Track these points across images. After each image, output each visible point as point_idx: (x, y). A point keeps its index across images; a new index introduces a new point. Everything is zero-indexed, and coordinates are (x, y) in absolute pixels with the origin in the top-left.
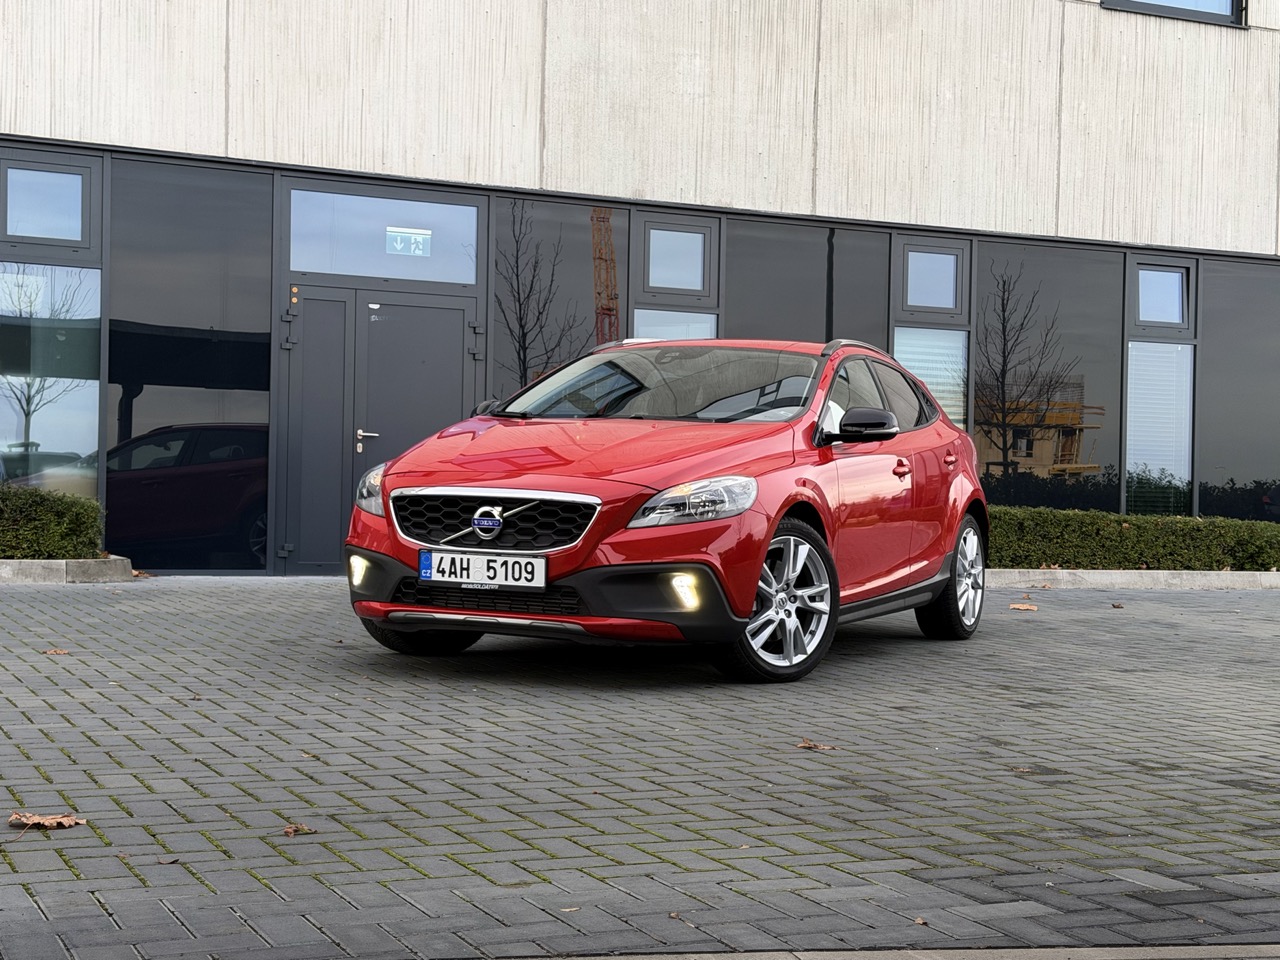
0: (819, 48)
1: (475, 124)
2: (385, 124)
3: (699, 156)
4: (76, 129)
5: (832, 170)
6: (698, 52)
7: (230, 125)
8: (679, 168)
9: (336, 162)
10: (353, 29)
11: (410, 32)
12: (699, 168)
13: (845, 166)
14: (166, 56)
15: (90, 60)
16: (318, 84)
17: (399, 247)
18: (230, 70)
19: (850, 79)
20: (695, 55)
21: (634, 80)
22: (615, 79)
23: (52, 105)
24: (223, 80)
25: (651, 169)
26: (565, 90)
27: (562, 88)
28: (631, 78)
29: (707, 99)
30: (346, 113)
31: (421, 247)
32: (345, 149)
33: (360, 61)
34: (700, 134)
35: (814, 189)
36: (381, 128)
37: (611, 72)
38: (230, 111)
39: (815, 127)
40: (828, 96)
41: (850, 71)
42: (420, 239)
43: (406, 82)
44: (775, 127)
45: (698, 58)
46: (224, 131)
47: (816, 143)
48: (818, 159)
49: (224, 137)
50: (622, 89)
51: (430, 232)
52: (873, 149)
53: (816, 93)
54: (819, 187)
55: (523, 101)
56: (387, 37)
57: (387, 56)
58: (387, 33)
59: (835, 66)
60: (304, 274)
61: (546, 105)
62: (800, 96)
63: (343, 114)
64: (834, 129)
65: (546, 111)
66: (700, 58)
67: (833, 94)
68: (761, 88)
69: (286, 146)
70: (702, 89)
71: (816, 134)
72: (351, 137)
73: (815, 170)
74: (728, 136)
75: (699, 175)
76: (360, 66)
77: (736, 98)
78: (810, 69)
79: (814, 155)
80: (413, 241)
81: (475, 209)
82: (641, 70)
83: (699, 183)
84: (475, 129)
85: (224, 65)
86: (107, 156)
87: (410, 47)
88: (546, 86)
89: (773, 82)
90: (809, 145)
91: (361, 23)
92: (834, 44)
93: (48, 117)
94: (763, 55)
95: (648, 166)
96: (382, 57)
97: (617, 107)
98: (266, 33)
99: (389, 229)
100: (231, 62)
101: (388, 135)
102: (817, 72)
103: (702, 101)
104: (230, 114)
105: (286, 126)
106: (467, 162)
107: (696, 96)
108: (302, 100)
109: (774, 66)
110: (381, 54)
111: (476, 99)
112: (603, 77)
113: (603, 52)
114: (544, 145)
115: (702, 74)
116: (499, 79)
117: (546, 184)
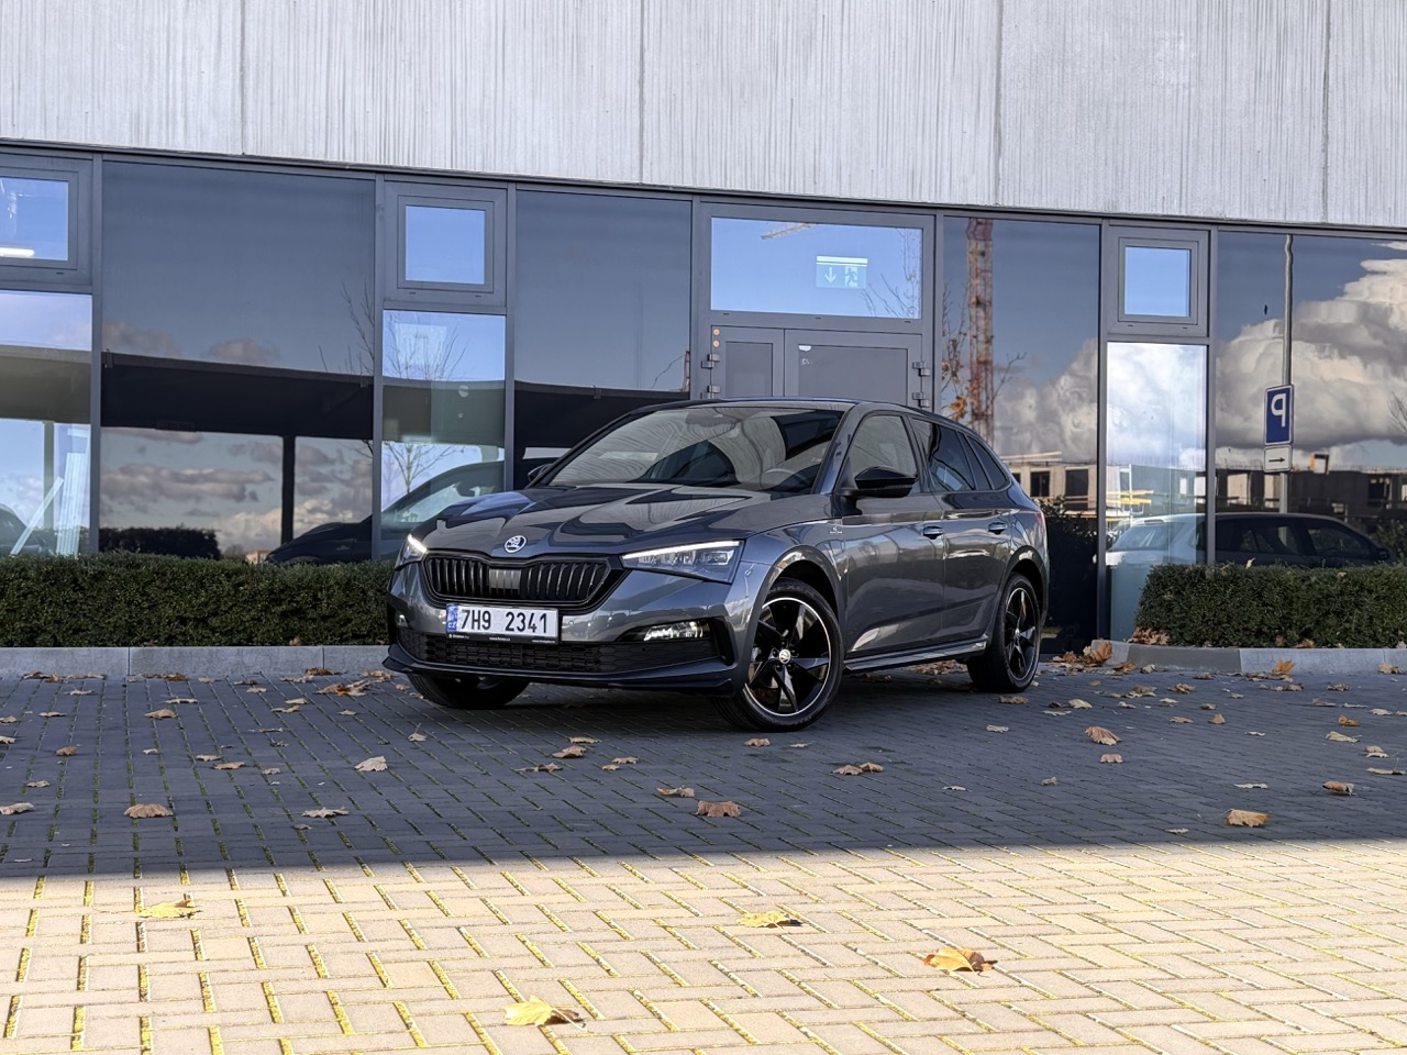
0: (1329, 24)
1: (920, 132)
2: (817, 137)
3: (1184, 158)
4: (479, 159)
5: (1347, 169)
6: (1182, 34)
7: (645, 146)
8: (1161, 173)
9: (761, 184)
10: (780, 31)
11: (845, 31)
12: (1184, 172)
13: (1363, 163)
14: (575, 71)
15: (493, 80)
16: (742, 94)
17: (831, 279)
18: (645, 84)
19: (1368, 60)
20: (1179, 38)
21: (1106, 71)
22: (1083, 71)
23: (453, 133)
24: (637, 96)
25: (1126, 175)
26: (1024, 88)
27: (1021, 85)
28: (1102, 69)
29: (1193, 90)
30: (773, 127)
31: (856, 278)
32: (772, 169)
33: (788, 67)
34: (1185, 131)
35: (1324, 192)
36: (812, 143)
37: (1078, 63)
38: (645, 132)
39: (1326, 118)
40: (1340, 80)
41: (1367, 49)
42: (855, 270)
43: (841, 88)
44: (1277, 119)
45: (1182, 41)
46: (637, 154)
47: (1326, 137)
48: (1329, 156)
49: (637, 162)
50: (1092, 83)
51: (865, 261)
52: (1397, 140)
53: (1326, 76)
54: (1331, 190)
55: (975, 103)
56: (820, 38)
57: (819, 60)
58: (819, 33)
59: (1348, 44)
60: (726, 313)
61: (1002, 106)
62: (1307, 80)
63: (770, 129)
64: (1349, 120)
65: (1002, 112)
66: (1185, 42)
67: (1347, 76)
68: (1259, 73)
69: (706, 168)
70: (1187, 77)
71: (1326, 126)
72: (778, 154)
73: (1325, 168)
74: (1219, 132)
75: (1184, 180)
76: (789, 73)
77: (1228, 86)
78: (1318, 50)
79: (1325, 150)
80: (847, 272)
81: (918, 232)
82: (1114, 59)
83: (1184, 190)
84: (920, 139)
85: (637, 78)
86: (512, 187)
87: (845, 47)
88: (1002, 84)
89: (1274, 66)
90: (1318, 139)
91: (790, 22)
92: (1347, 18)
93: (448, 146)
94: (1262, 34)
95: (1123, 172)
96: (813, 60)
97: (1085, 104)
98: (685, 40)
99: (819, 258)
100: (646, 74)
101: (820, 150)
102: (1328, 52)
103: (1187, 92)
104: (645, 134)
105: (706, 146)
106: (910, 177)
107: (1181, 87)
108: (724, 114)
109: (1275, 48)
110: (813, 56)
111: (921, 103)
112: (1069, 70)
113: (1069, 40)
114: (1000, 153)
115: (1188, 60)
116: (948, 79)
117: (1003, 199)
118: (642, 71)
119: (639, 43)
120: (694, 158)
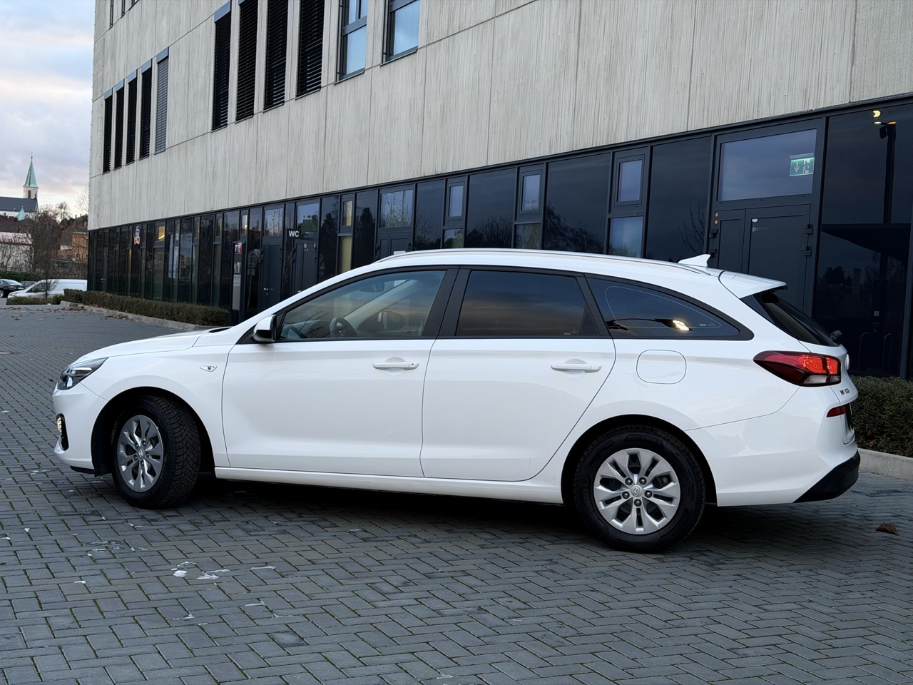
1: (811, 61)
7: (690, 108)
14: (668, 74)
17: (797, 170)
18: (692, 72)
24: (689, 79)
30: (742, 80)
31: (809, 167)
33: (751, 38)
38: (690, 100)
42: (808, 161)
46: (687, 113)
49: (687, 118)
65: (856, 33)
72: (743, 97)
76: (751, 42)
80: (804, 163)
81: (815, 131)
84: (811, 67)
85: (690, 68)
98: (709, 39)
100: (693, 66)
105: (714, 100)
111: (813, 40)
114: (853, 63)
116: (828, 18)
117: (853, 97)
118: (692, 64)
119: (691, 48)
120: (708, 111)
